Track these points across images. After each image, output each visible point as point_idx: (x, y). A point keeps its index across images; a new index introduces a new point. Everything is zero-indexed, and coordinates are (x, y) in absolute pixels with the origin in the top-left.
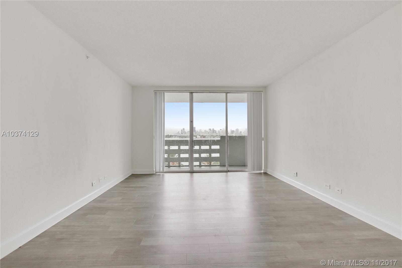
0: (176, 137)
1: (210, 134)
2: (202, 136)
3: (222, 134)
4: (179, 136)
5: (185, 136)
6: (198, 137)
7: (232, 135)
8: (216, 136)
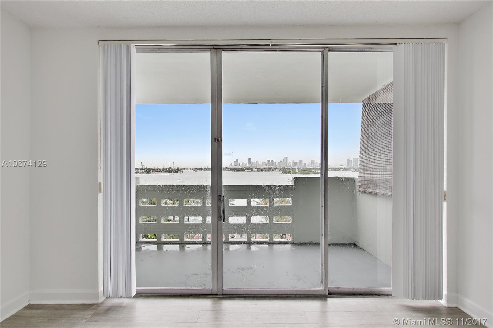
0: (229, 170)
1: (268, 166)
2: (259, 168)
3: (282, 166)
4: (232, 168)
5: (238, 168)
6: (254, 169)
7: (294, 167)
8: (275, 169)
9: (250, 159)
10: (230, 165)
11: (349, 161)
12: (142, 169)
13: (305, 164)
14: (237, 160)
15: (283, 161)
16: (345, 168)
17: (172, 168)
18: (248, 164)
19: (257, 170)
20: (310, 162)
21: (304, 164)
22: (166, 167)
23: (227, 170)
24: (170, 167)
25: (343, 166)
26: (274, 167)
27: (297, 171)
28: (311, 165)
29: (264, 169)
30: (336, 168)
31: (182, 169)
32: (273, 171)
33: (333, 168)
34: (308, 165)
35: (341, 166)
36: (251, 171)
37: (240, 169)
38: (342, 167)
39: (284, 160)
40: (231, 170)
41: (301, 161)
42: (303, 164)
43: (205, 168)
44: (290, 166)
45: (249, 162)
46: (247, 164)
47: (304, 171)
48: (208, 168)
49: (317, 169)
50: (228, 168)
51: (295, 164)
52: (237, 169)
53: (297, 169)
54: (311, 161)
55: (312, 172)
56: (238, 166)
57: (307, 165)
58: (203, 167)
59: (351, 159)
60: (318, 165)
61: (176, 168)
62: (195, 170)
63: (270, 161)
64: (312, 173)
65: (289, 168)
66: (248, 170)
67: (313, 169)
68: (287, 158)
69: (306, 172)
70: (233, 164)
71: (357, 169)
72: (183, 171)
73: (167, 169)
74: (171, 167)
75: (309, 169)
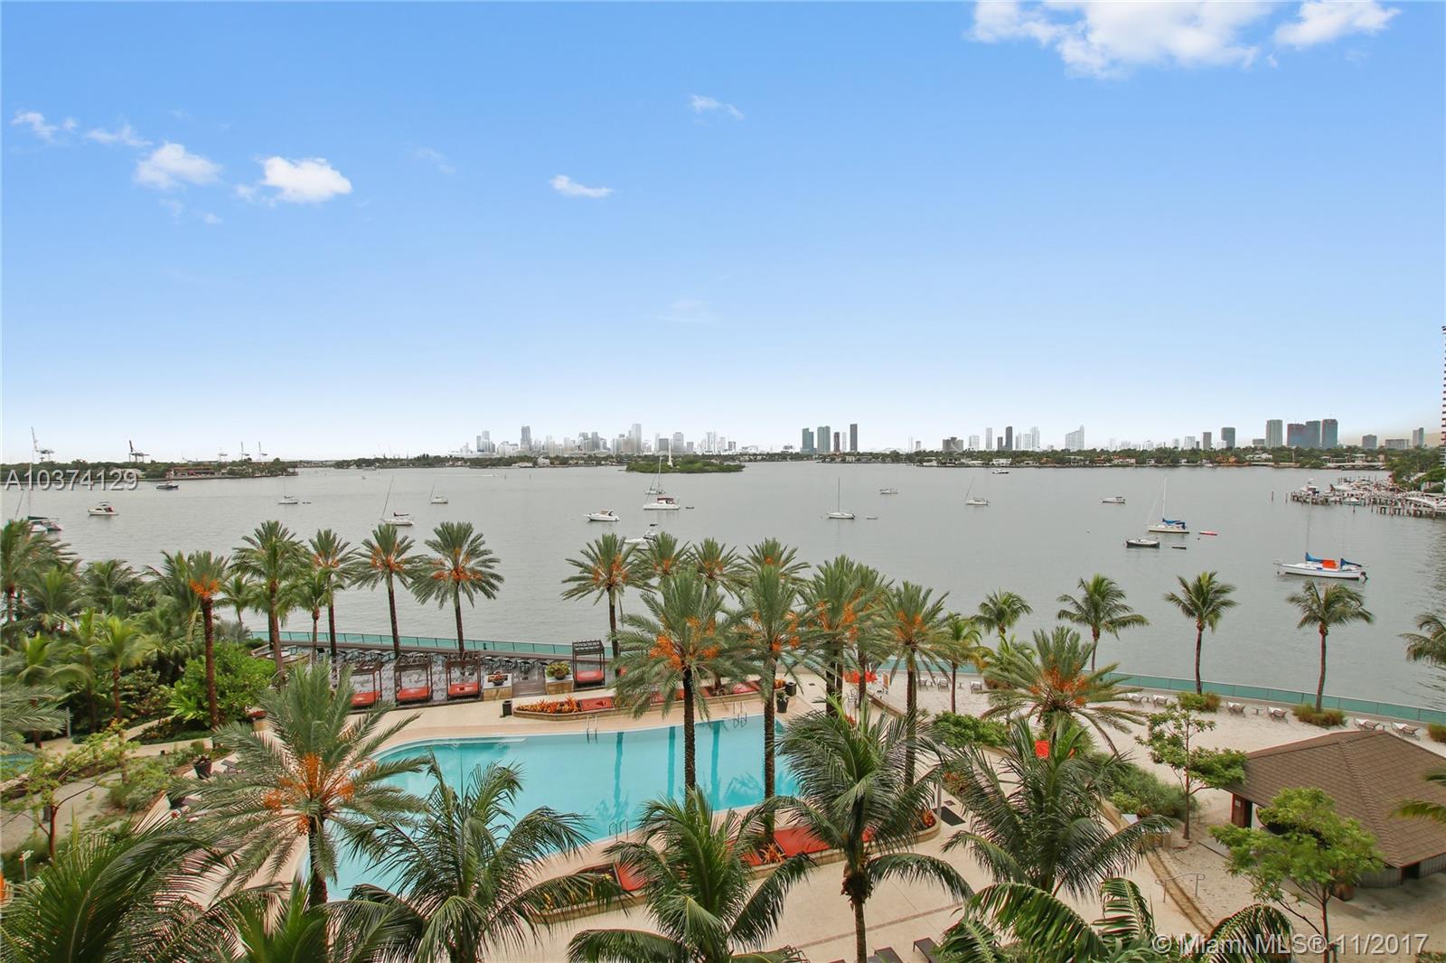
0: (460, 463)
1: (583, 452)
2: (557, 458)
3: (626, 452)
4: (468, 459)
5: (491, 459)
6: (541, 460)
7: (662, 453)
8: (606, 459)
9: (526, 431)
10: (462, 451)
11: (807, 435)
12: (134, 465)
13: (690, 444)
14: (487, 434)
15: (627, 435)
16: (797, 454)
17: (254, 459)
18: (519, 444)
19: (551, 463)
20: (706, 437)
21: (688, 443)
22: (229, 459)
23: (453, 466)
24: (246, 457)
25: (791, 447)
26: (601, 452)
27: (670, 463)
28: (709, 446)
29: (572, 458)
30: (776, 454)
31: (294, 465)
32: (599, 464)
33: (768, 454)
34: (701, 446)
35: (786, 447)
36: (531, 465)
37: (495, 459)
38: (790, 451)
39: (630, 432)
40: (466, 463)
41: (679, 436)
42: (685, 445)
43: (377, 460)
44: (649, 449)
45: (523, 440)
46: (517, 445)
47: (691, 462)
48: (385, 460)
49: (726, 456)
50: (457, 459)
51: (663, 443)
52: (485, 460)
53: (670, 459)
54: (709, 434)
55: (712, 464)
56: (488, 453)
57: (695, 446)
58: (369, 456)
59: (814, 429)
60: (727, 447)
61: (270, 458)
62: (341, 465)
63: (590, 436)
64: (714, 468)
65: (646, 456)
66: (521, 464)
67: (713, 457)
68: (638, 427)
69: (698, 465)
70: (473, 447)
71: (829, 456)
72: (297, 470)
73: (234, 463)
74: (250, 459)
75: (704, 456)
